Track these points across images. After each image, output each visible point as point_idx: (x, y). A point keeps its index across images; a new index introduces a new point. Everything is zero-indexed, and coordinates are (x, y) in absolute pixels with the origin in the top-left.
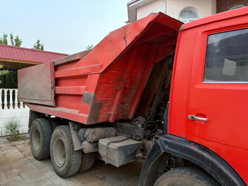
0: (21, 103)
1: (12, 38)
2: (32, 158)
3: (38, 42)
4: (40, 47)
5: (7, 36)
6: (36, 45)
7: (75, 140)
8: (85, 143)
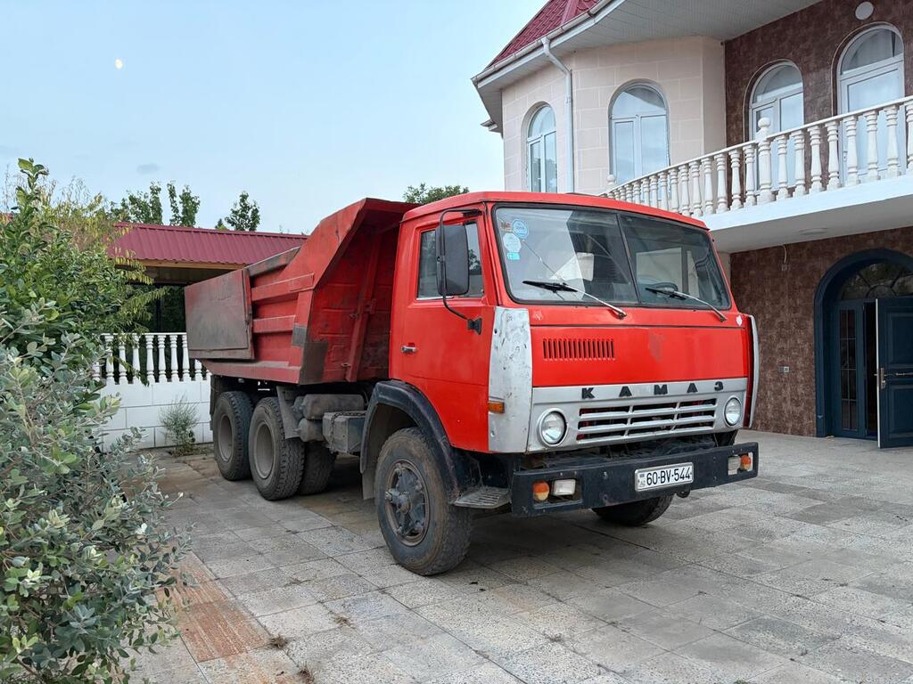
1: (172, 194)
2: (219, 477)
3: (244, 198)
4: (250, 214)
5: (160, 189)
6: (239, 208)
7: (287, 420)
8: (304, 422)
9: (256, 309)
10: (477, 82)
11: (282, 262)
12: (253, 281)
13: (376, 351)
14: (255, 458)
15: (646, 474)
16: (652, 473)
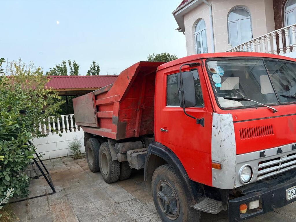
0: (76, 126)
1: (70, 64)
2: (89, 171)
3: (94, 63)
4: (96, 68)
5: (66, 62)
6: (93, 67)
7: (112, 153)
8: (119, 154)
9: (98, 108)
10: (174, 13)
11: (107, 90)
12: (96, 97)
13: (146, 124)
14: (102, 166)
15: (291, 190)
16: (293, 189)
